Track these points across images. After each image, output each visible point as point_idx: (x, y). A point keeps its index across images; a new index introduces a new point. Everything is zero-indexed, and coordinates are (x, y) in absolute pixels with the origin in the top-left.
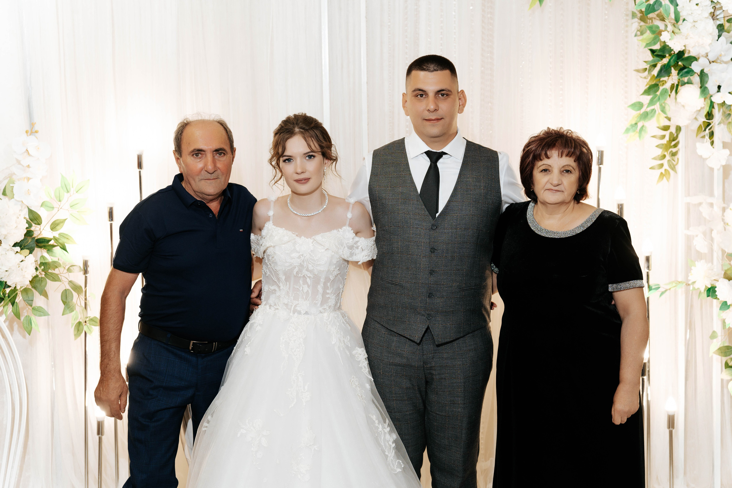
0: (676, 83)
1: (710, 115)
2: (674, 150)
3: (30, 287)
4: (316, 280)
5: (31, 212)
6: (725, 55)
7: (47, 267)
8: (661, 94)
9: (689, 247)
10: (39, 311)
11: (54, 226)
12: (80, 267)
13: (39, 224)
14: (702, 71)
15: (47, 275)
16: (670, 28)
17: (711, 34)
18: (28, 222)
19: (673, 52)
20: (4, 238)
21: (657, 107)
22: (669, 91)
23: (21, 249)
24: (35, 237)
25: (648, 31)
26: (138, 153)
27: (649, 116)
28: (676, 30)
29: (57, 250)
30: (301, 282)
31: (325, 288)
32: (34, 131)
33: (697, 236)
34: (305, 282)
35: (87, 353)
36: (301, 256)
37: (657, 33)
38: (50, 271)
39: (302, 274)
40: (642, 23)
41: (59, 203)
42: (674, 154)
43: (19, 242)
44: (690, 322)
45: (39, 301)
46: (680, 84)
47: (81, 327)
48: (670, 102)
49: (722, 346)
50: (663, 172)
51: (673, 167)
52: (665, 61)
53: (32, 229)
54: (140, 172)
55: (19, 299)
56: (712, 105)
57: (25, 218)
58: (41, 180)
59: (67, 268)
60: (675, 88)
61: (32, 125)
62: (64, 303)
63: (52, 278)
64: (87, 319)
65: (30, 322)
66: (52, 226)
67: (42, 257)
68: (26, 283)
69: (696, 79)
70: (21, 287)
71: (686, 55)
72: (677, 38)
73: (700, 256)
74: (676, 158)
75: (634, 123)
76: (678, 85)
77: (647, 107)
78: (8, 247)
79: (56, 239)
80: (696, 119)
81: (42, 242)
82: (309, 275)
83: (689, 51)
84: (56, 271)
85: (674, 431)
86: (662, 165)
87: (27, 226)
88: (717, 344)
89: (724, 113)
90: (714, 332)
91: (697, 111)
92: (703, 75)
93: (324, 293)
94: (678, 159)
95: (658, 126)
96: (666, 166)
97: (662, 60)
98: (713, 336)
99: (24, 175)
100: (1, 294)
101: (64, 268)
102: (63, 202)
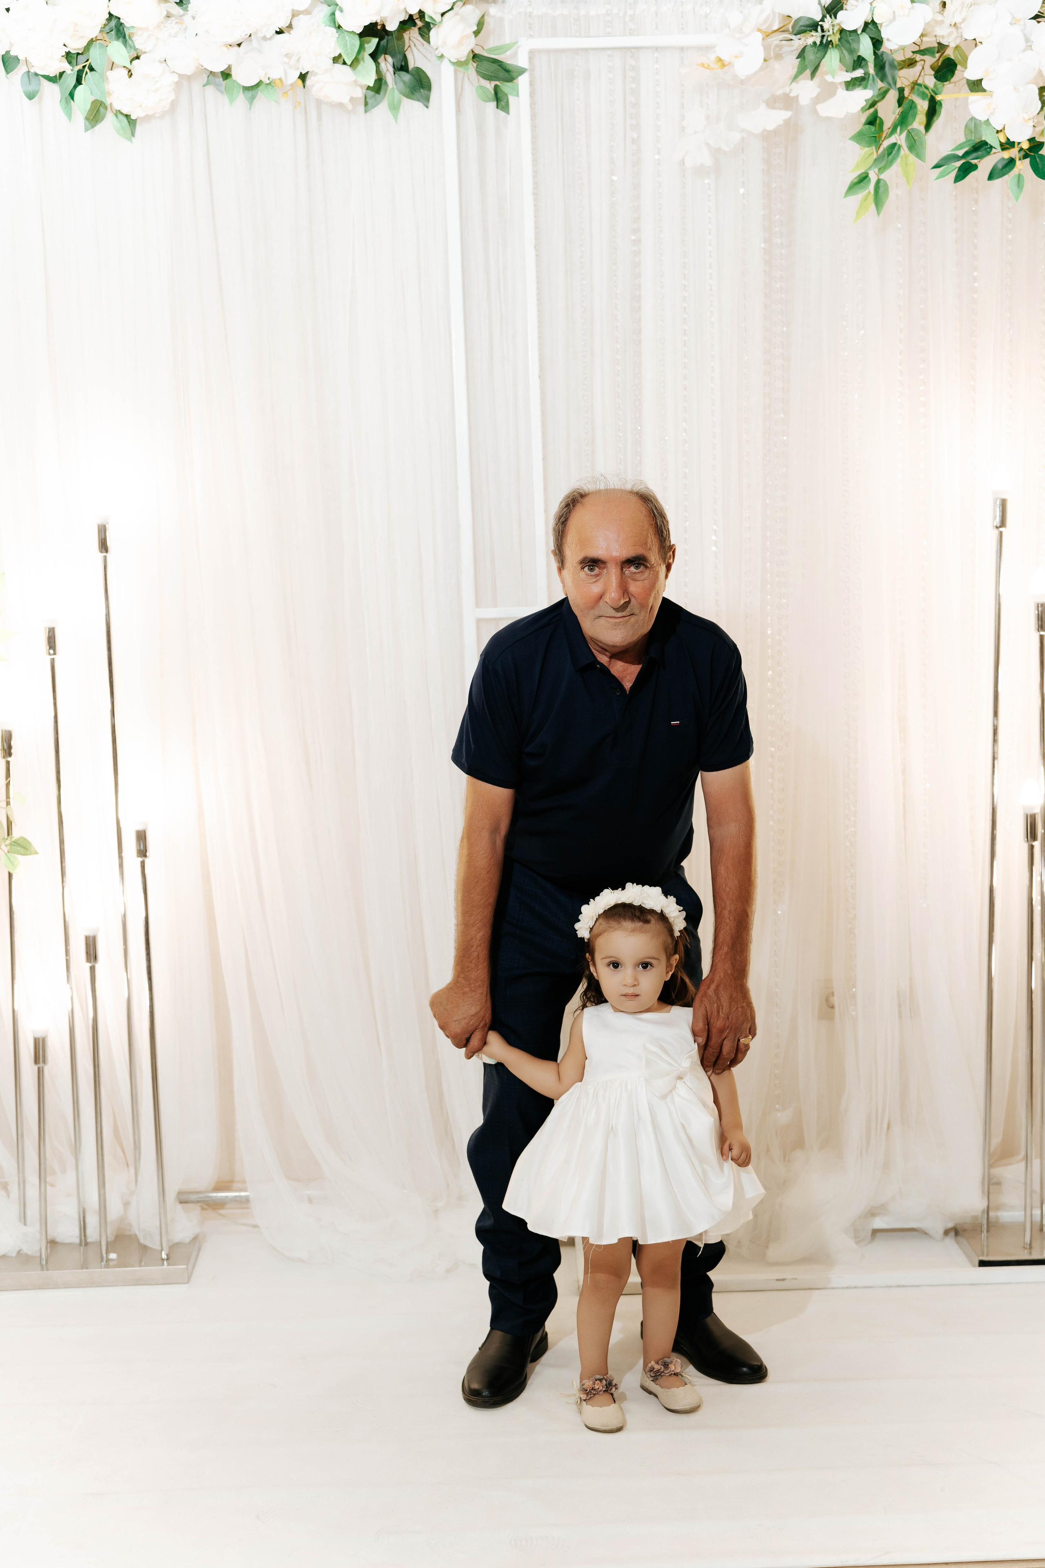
26: (100, 521)
64: (8, 844)
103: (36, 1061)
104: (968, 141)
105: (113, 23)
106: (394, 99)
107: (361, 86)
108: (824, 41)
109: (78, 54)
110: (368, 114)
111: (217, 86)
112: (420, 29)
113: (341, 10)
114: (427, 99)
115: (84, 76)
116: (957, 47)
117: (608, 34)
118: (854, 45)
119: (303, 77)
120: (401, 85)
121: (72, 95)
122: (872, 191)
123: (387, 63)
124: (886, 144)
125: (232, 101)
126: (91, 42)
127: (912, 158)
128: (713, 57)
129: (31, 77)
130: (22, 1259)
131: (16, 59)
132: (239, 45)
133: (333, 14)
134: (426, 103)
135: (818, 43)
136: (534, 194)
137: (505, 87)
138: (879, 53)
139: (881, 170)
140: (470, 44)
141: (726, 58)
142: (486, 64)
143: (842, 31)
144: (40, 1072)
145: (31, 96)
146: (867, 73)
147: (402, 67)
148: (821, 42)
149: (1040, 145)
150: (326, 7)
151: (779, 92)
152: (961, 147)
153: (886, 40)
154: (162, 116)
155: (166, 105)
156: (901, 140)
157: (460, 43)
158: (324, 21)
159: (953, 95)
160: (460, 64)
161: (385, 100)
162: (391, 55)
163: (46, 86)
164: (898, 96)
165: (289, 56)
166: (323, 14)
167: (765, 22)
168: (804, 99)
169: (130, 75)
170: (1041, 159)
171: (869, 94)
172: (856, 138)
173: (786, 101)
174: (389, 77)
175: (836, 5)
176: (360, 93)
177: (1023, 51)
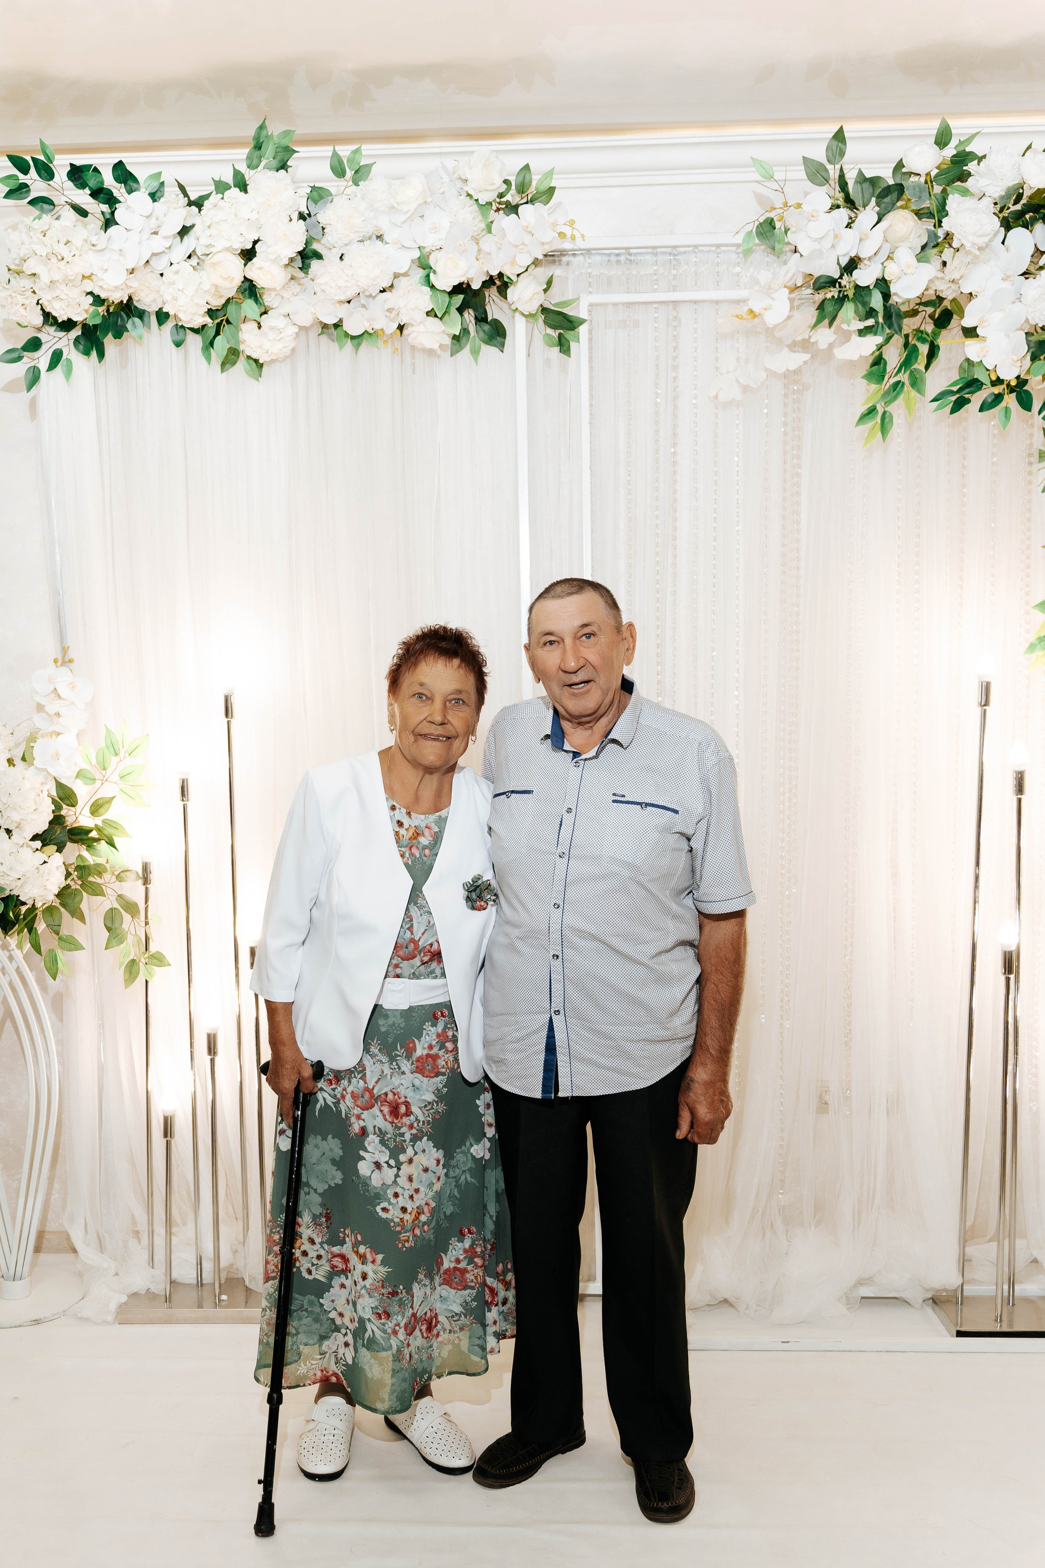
3: (58, 905)
5: (60, 786)
7: (87, 873)
10: (72, 944)
11: (96, 808)
12: (137, 873)
13: (73, 806)
15: (85, 886)
18: (54, 802)
20: (17, 827)
23: (42, 846)
24: (67, 826)
26: (226, 692)
29: (103, 846)
32: (67, 659)
35: (150, 1008)
38: (91, 879)
41: (104, 772)
43: (41, 833)
47: (135, 967)
53: (63, 813)
54: (228, 722)
55: (40, 924)
57: (49, 796)
58: (78, 736)
59: (116, 873)
61: (65, 650)
62: (109, 929)
63: (91, 891)
64: (147, 956)
65: (55, 960)
66: (93, 808)
67: (80, 857)
68: (51, 898)
70: (43, 905)
78: (23, 842)
79: (98, 829)
81: (79, 834)
84: (98, 880)
87: (53, 807)
99: (51, 729)
100: (11, 914)
101: (113, 874)
102: (109, 771)
103: (166, 1135)
104: (961, 379)
105: (247, 284)
106: (475, 346)
107: (448, 335)
108: (841, 295)
109: (217, 310)
110: (454, 357)
111: (330, 336)
112: (498, 287)
113: (435, 272)
114: (503, 345)
115: (222, 328)
116: (954, 300)
117: (656, 291)
118: (867, 299)
119: (401, 328)
120: (481, 333)
121: (211, 344)
122: (879, 422)
123: (469, 316)
124: (893, 380)
125: (341, 347)
126: (228, 301)
127: (913, 393)
128: (745, 309)
129: (178, 328)
130: (150, 1296)
131: (167, 315)
133: (428, 276)
134: (501, 349)
135: (836, 297)
136: (591, 424)
137: (568, 335)
138: (888, 305)
139: (886, 403)
140: (540, 299)
141: (756, 310)
142: (552, 316)
143: (857, 287)
144: (168, 1144)
145: (178, 344)
146: (877, 322)
147: (482, 319)
148: (838, 296)
149: (1025, 382)
150: (421, 270)
151: (799, 338)
152: (954, 384)
153: (895, 294)
154: (284, 360)
155: (288, 351)
156: (904, 377)
157: (531, 298)
158: (420, 282)
159: (948, 339)
160: (531, 316)
161: (468, 347)
162: (474, 310)
163: (191, 336)
164: (902, 341)
165: (390, 310)
166: (419, 276)
167: (790, 280)
168: (823, 345)
169: (260, 327)
170: (1028, 394)
171: (879, 339)
172: (864, 377)
173: (805, 345)
174: (472, 328)
175: (852, 265)
176: (448, 341)
177: (1014, 302)
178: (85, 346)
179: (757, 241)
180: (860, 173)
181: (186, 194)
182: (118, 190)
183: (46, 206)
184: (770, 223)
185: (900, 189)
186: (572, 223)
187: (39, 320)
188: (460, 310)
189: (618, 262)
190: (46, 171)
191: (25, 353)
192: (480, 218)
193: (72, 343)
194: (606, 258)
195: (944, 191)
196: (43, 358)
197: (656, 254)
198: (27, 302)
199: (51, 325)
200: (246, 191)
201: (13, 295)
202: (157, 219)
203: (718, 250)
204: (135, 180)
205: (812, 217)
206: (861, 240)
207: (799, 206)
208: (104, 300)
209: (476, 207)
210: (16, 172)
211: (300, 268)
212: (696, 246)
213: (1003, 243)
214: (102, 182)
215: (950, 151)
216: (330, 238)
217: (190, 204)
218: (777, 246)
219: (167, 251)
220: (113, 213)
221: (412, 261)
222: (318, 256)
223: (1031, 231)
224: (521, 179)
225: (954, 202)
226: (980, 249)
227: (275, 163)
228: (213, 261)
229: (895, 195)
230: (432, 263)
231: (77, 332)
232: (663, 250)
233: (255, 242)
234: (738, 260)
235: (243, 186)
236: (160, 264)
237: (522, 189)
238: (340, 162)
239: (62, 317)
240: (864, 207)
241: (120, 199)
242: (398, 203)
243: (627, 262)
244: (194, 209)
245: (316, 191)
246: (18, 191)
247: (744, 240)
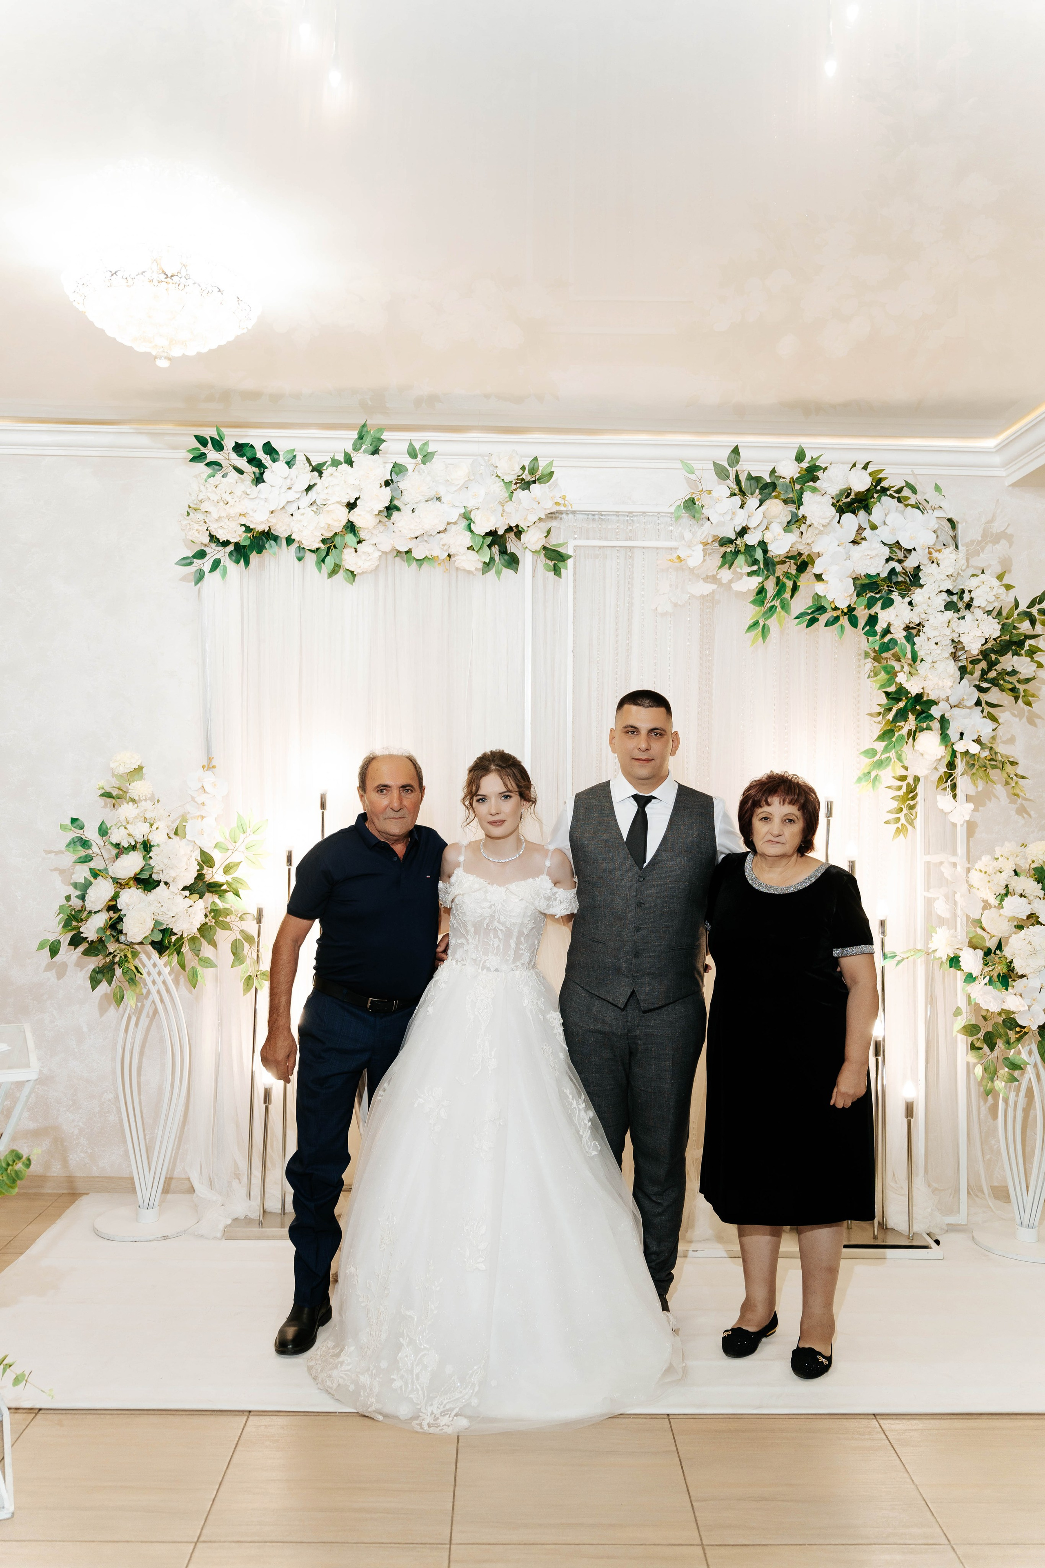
0: (914, 728)
1: (951, 765)
2: (912, 803)
3: (199, 936)
4: (508, 933)
5: (203, 853)
6: (967, 700)
7: (218, 914)
8: (896, 739)
9: (929, 913)
10: (207, 963)
11: (227, 870)
12: (254, 915)
13: (211, 867)
14: (943, 716)
15: (217, 923)
16: (907, 668)
17: (952, 676)
18: (199, 864)
19: (910, 695)
20: (173, 881)
21: (892, 754)
22: (906, 738)
23: (190, 894)
24: (206, 881)
25: (883, 672)
26: (322, 792)
27: (884, 765)
28: (913, 671)
29: (230, 896)
30: (492, 935)
31: (518, 943)
32: (211, 766)
33: (938, 899)
34: (496, 936)
35: (258, 1011)
36: (493, 907)
37: (892, 674)
38: (220, 919)
39: (493, 926)
40: (876, 664)
41: (234, 844)
42: (912, 808)
43: (189, 885)
44: (931, 996)
45: (207, 950)
46: (918, 730)
47: (251, 981)
48: (906, 749)
49: (967, 1024)
50: (900, 826)
51: (911, 823)
52: (901, 704)
53: (204, 872)
54: (323, 813)
55: (185, 949)
56: (954, 754)
57: (196, 860)
58: (216, 819)
59: (239, 915)
60: (912, 734)
61: (210, 759)
62: (234, 954)
63: (222, 927)
64: (259, 973)
65: (195, 974)
66: (225, 869)
67: (213, 903)
68: (194, 931)
69: (936, 725)
70: (188, 935)
71: (925, 699)
72: (914, 679)
73: (942, 921)
74: (914, 812)
75: (867, 771)
76: (915, 731)
77: (881, 755)
78: (176, 891)
79: (228, 883)
80: (936, 768)
81: (214, 887)
82: (501, 927)
83: (928, 694)
84: (228, 919)
85: (912, 1120)
86: (898, 819)
87: (198, 868)
88: (961, 1022)
89: (968, 763)
90: (958, 1008)
91: (937, 760)
92: (944, 722)
93: (517, 949)
94: (916, 813)
95: (894, 775)
96: (903, 821)
97: (898, 703)
98: (957, 1012)
99: (198, 814)
100: (166, 941)
101: (237, 916)
102: (238, 844)
103: (265, 1102)
104: (814, 605)
105: (349, 524)
106: (499, 569)
107: (481, 562)
108: (737, 550)
109: (328, 539)
110: (484, 576)
111: (402, 559)
112: (515, 533)
113: (474, 523)
114: (517, 569)
115: (331, 550)
116: (809, 555)
117: (618, 539)
118: (753, 553)
120: (503, 561)
121: (323, 561)
122: (761, 631)
123: (495, 549)
124: (769, 605)
125: (409, 566)
126: (336, 534)
127: (783, 613)
128: (675, 556)
129: (301, 549)
130: (248, 1221)
131: (294, 540)
132: (416, 538)
133: (470, 525)
134: (516, 571)
135: (733, 551)
136: (574, 621)
137: (560, 564)
138: (767, 557)
139: (766, 619)
140: (543, 542)
141: (682, 557)
142: (550, 553)
143: (746, 545)
144: (267, 1108)
145: (300, 559)
146: (759, 568)
147: (503, 551)
148: (735, 550)
149: (854, 609)
150: (465, 520)
151: (710, 574)
152: (809, 608)
153: (771, 551)
154: (370, 572)
155: (373, 567)
156: (777, 603)
157: (537, 542)
158: (464, 529)
159: (805, 580)
160: (536, 552)
161: (494, 569)
162: (499, 546)
163: (308, 554)
164: (775, 580)
165: (444, 545)
166: (464, 524)
167: (705, 537)
168: (725, 581)
169: (356, 551)
170: (855, 616)
171: (760, 579)
172: (751, 602)
173: (713, 579)
174: (497, 557)
175: (743, 532)
176: (480, 566)
177: (846, 560)
178: (236, 557)
179: (684, 511)
180: (749, 474)
181: (311, 465)
182: (265, 459)
183: (216, 467)
184: (692, 501)
185: (773, 486)
186: (564, 498)
187: (207, 539)
188: (490, 546)
189: (594, 519)
190: (218, 445)
191: (195, 560)
192: (505, 489)
193: (227, 554)
194: (586, 517)
195: (802, 488)
196: (206, 564)
197: (618, 516)
198: (200, 528)
199: (215, 542)
200: (352, 466)
201: (192, 523)
202: (291, 480)
203: (659, 515)
204: (277, 453)
205: (718, 500)
206: (749, 516)
207: (710, 492)
208: (252, 529)
209: (502, 483)
210: (198, 445)
211: (386, 517)
212: (644, 513)
213: (839, 522)
214: (256, 454)
215: (805, 465)
216: (406, 498)
217: (314, 469)
218: (697, 515)
219: (297, 500)
220: (262, 474)
221: (460, 515)
222: (398, 509)
223: (856, 516)
224: (532, 465)
225: (807, 496)
226: (823, 526)
227: (371, 448)
228: (328, 509)
229: (771, 489)
230: (472, 516)
231: (231, 548)
232: (623, 513)
233: (357, 499)
234: (672, 522)
235: (350, 462)
236: (292, 508)
237: (532, 471)
238: (414, 449)
239: (222, 538)
240: (752, 495)
241: (267, 464)
242: (452, 479)
243: (600, 520)
244: (316, 474)
245: (397, 467)
246: (199, 457)
247: (675, 510)
